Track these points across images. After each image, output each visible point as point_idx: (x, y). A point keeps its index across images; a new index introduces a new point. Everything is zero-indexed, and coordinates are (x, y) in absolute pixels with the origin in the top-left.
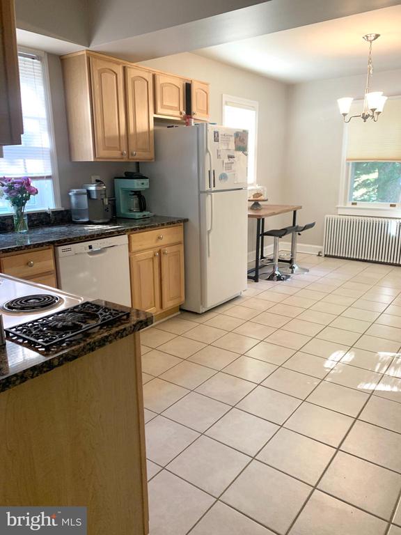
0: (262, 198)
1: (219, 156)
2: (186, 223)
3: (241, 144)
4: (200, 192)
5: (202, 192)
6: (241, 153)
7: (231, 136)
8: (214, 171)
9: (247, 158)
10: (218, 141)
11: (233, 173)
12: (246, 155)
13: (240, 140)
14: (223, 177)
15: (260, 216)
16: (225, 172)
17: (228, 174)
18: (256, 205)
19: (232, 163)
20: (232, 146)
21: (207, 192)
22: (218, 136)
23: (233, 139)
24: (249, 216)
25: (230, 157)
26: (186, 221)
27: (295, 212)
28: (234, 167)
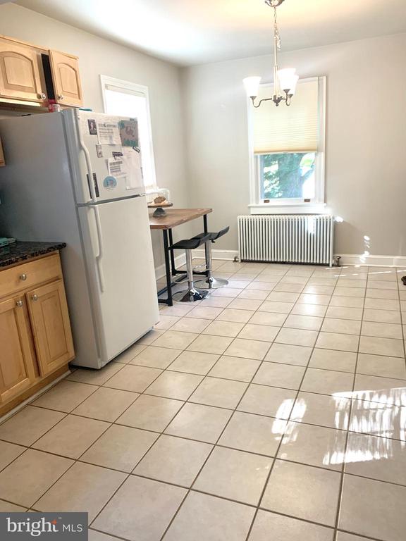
0: (166, 202)
1: (100, 155)
2: (63, 250)
3: (130, 138)
4: (78, 206)
5: (81, 206)
6: (130, 149)
7: (114, 126)
8: (94, 175)
9: (140, 155)
10: (96, 134)
11: (123, 176)
12: (138, 151)
13: (128, 131)
14: (110, 182)
15: (165, 226)
16: (110, 175)
17: (115, 178)
18: (159, 212)
19: (121, 163)
20: (117, 140)
21: (88, 204)
22: (95, 127)
23: (116, 131)
24: (152, 227)
25: (116, 155)
26: (62, 247)
27: (205, 217)
28: (122, 167)
